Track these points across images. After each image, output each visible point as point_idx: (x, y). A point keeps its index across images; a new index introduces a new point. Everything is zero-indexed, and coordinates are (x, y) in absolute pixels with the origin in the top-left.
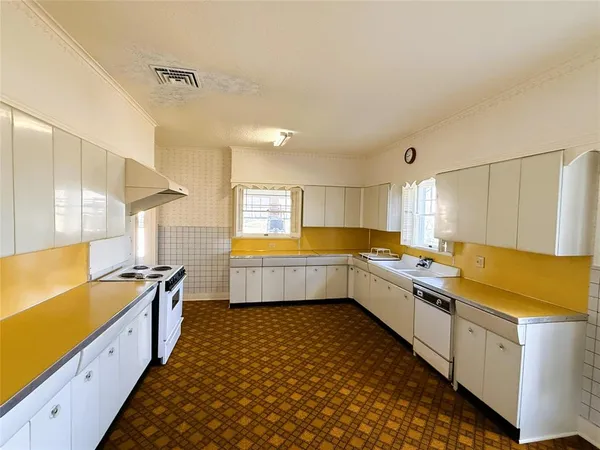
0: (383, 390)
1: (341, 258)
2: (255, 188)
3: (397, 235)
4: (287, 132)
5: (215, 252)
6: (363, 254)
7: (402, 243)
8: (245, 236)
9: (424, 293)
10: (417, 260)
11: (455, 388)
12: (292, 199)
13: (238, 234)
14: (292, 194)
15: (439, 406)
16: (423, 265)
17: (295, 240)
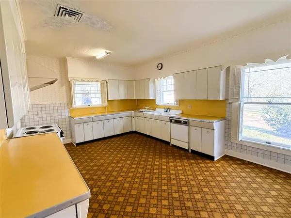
0: (169, 159)
1: (128, 113)
2: (83, 81)
3: (154, 100)
4: (108, 51)
5: (60, 117)
6: (140, 110)
7: (157, 103)
8: (77, 107)
9: (175, 120)
10: (164, 110)
11: (190, 151)
12: (101, 86)
13: (74, 106)
14: (101, 84)
15: (189, 158)
16: (167, 111)
17: (104, 107)
